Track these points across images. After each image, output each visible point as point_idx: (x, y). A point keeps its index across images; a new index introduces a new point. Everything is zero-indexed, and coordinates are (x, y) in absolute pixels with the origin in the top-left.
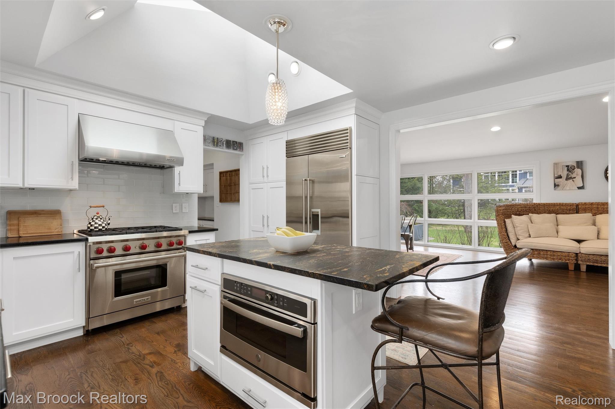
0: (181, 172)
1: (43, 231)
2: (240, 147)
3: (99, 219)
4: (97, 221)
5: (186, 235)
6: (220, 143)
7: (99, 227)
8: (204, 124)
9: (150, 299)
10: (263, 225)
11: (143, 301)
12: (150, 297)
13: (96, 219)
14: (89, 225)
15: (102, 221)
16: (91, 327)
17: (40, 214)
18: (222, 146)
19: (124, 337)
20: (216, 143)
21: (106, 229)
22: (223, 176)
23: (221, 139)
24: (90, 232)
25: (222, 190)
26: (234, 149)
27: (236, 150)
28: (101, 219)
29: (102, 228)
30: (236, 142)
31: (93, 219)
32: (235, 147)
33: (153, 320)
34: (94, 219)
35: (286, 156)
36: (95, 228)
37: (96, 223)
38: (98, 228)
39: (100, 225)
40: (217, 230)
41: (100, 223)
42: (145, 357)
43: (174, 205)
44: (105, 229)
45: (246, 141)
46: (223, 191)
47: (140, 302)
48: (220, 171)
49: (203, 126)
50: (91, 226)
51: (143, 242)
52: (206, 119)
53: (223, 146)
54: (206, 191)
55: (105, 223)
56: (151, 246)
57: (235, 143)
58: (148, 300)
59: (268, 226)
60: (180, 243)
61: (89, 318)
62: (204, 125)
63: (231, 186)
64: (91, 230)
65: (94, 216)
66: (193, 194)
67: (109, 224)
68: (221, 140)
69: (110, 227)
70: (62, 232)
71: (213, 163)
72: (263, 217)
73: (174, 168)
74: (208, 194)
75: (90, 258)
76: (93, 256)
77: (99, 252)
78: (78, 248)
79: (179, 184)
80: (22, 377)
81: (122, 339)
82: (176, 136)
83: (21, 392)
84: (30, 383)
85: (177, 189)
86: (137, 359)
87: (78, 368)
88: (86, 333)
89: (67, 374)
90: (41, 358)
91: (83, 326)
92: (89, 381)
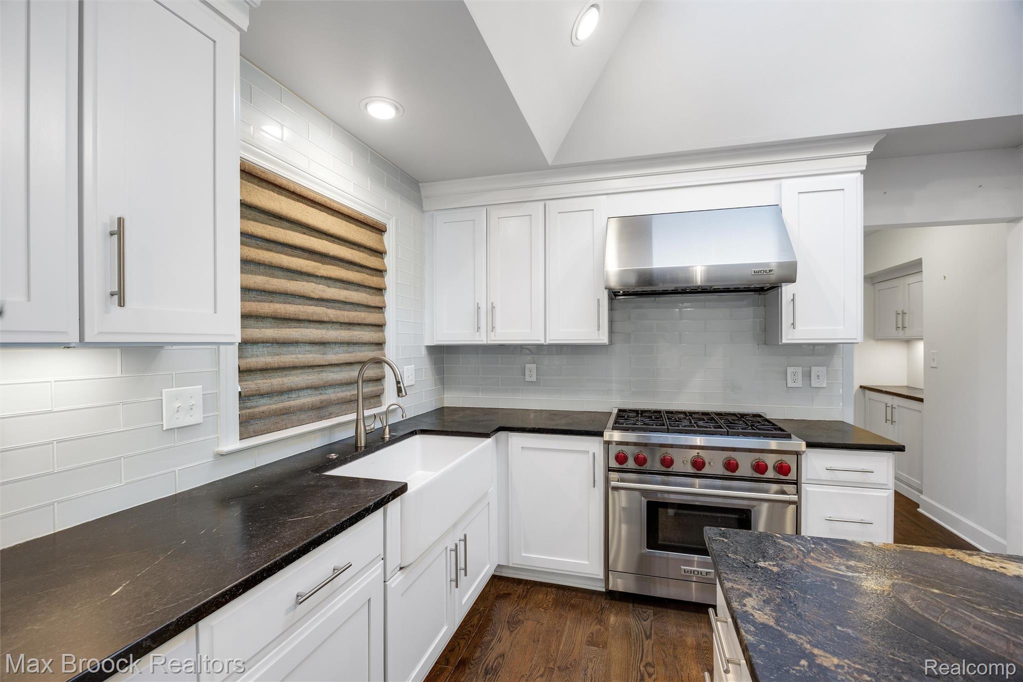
0: (796, 296)
5: (801, 453)
8: (865, 163)
9: (711, 576)
11: (698, 574)
12: (713, 571)
16: (613, 586)
40: (901, 449)
43: (790, 370)
47: (693, 574)
49: (862, 172)
51: (698, 453)
52: (872, 150)
54: (903, 327)
56: (715, 465)
58: (708, 576)
60: (783, 470)
61: (608, 570)
62: (865, 168)
66: (840, 345)
71: (920, 257)
73: (781, 288)
74: (908, 333)
75: (610, 466)
76: (613, 464)
77: (621, 458)
78: (593, 446)
79: (793, 324)
80: (506, 634)
81: (647, 637)
82: (787, 214)
83: (487, 666)
84: (503, 655)
85: (789, 336)
87: (559, 668)
88: (606, 591)
89: (541, 672)
90: (541, 609)
91: (601, 579)
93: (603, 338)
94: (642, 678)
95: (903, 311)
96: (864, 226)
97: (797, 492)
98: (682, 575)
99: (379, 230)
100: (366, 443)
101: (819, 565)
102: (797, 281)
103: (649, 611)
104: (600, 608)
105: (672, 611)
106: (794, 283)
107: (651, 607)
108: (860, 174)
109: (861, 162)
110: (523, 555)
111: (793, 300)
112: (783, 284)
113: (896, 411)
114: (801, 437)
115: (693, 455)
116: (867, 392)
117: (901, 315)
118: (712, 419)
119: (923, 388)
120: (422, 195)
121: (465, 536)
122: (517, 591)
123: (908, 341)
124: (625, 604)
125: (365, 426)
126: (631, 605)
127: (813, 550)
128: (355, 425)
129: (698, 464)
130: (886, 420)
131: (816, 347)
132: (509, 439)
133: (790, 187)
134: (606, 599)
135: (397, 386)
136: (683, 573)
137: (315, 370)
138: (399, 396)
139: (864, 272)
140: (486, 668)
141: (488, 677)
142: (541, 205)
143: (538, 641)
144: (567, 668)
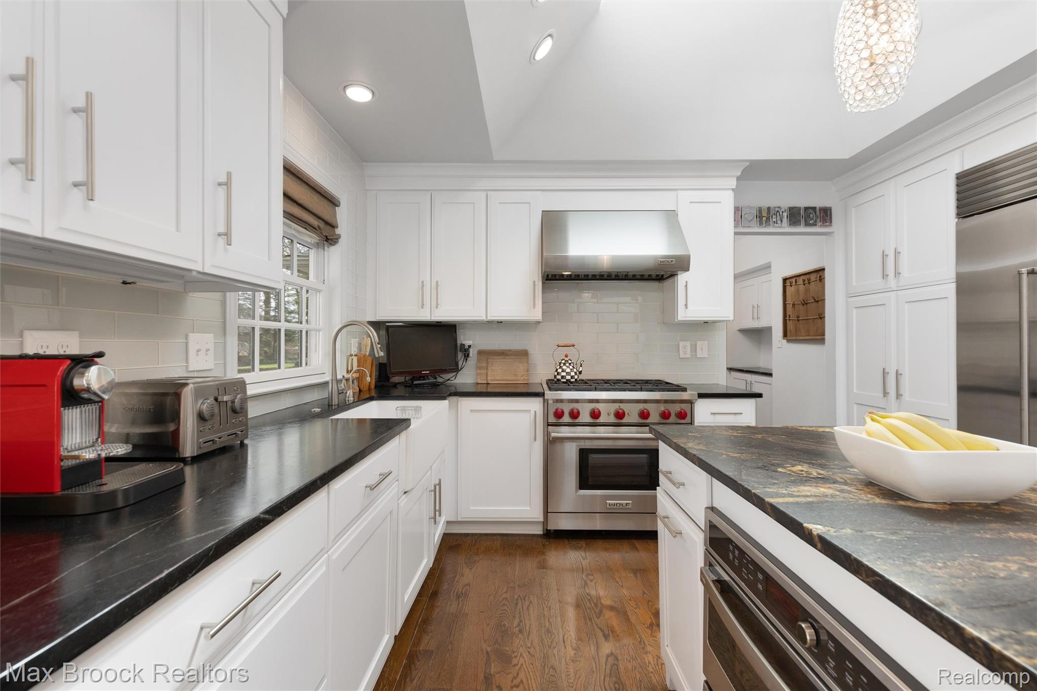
0: (688, 282)
1: (509, 378)
2: (823, 216)
3: (568, 365)
4: (564, 367)
5: (694, 401)
6: (774, 217)
7: (567, 376)
8: (735, 183)
9: (630, 506)
11: (621, 505)
12: (631, 502)
13: (564, 364)
14: (556, 373)
15: (571, 367)
16: (552, 527)
17: (507, 356)
18: (779, 222)
19: (587, 559)
20: (764, 219)
21: (576, 380)
22: (791, 286)
23: (777, 209)
24: (555, 384)
25: (788, 314)
26: (807, 224)
27: (814, 225)
28: (570, 364)
29: (570, 378)
30: (814, 209)
31: (560, 363)
32: (811, 219)
33: (636, 544)
34: (562, 365)
35: (957, 214)
36: (563, 377)
37: (563, 371)
38: (565, 379)
39: (568, 374)
40: (760, 396)
41: (568, 370)
42: (602, 610)
43: (681, 344)
44: (574, 380)
45: (841, 201)
46: (789, 316)
47: (616, 506)
48: (783, 276)
49: (733, 189)
50: (558, 374)
51: (619, 406)
52: (740, 174)
53: (782, 221)
54: (758, 318)
55: (575, 370)
56: (632, 415)
57: (811, 211)
58: (627, 507)
59: (898, 396)
60: (682, 415)
61: (547, 512)
62: (734, 187)
63: (806, 304)
64: (558, 380)
65: (562, 360)
66: (718, 324)
67: (580, 373)
68: (778, 211)
69: (582, 377)
70: (528, 381)
71: (768, 261)
72: (885, 373)
73: (677, 277)
74: (761, 323)
75: (549, 421)
76: (552, 419)
77: (559, 414)
78: (534, 405)
79: (686, 305)
80: (466, 571)
81: (584, 559)
82: (681, 218)
83: (457, 592)
84: (469, 584)
85: (683, 315)
86: (591, 610)
87: (519, 586)
88: (545, 533)
89: (504, 591)
90: (492, 551)
91: (541, 522)
92: (522, 615)
93: (537, 314)
94: (586, 583)
98: (607, 508)
99: (333, 202)
100: (338, 402)
102: (690, 270)
103: (582, 542)
104: (541, 545)
105: (600, 540)
106: (688, 272)
107: (583, 540)
108: (731, 191)
109: (733, 183)
110: (471, 508)
111: (686, 286)
112: (679, 272)
113: (754, 384)
114: (693, 391)
115: (616, 408)
117: (756, 308)
120: (365, 172)
121: (440, 480)
122: (466, 542)
124: (561, 540)
125: (338, 388)
126: (567, 540)
129: (620, 415)
132: (459, 403)
133: (685, 197)
134: (544, 538)
136: (608, 506)
140: (457, 594)
141: (460, 599)
142: (484, 194)
143: (496, 571)
144: (526, 585)
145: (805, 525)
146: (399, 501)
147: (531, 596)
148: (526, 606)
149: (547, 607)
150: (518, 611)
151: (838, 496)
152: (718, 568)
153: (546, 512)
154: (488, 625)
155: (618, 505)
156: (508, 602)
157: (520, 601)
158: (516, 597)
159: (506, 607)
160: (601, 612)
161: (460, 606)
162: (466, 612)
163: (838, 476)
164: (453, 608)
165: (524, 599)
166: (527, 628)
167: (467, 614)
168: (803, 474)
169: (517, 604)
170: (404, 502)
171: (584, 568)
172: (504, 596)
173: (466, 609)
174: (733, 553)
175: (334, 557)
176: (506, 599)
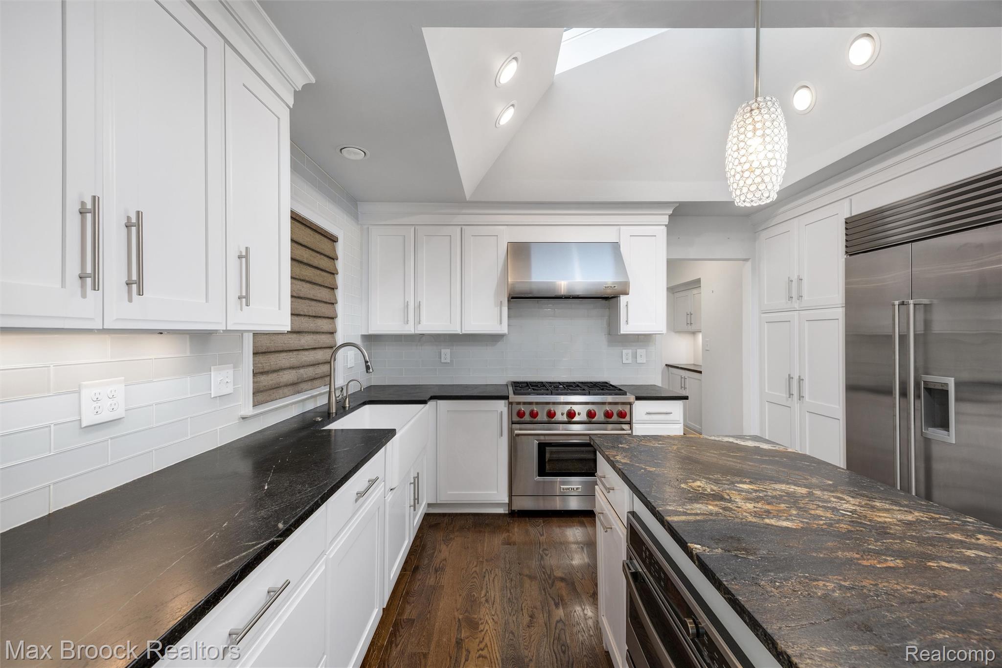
0: (629, 303)
5: (632, 403)
8: (668, 220)
9: (580, 490)
10: (791, 395)
12: (580, 487)
16: (515, 507)
19: (544, 535)
35: (846, 252)
40: (686, 398)
43: (625, 352)
45: (756, 232)
47: (568, 491)
49: (666, 225)
51: (571, 407)
52: (671, 213)
54: (691, 324)
56: (581, 415)
58: (577, 490)
59: (800, 397)
60: (622, 415)
62: (667, 223)
66: (654, 336)
71: (699, 277)
72: (790, 378)
73: (620, 298)
74: (693, 328)
75: (513, 420)
76: (516, 418)
77: (521, 414)
78: (501, 406)
79: (627, 321)
80: (443, 547)
81: (541, 535)
82: (623, 249)
83: (436, 567)
84: (445, 559)
85: (624, 329)
86: (545, 581)
87: (486, 560)
88: (510, 512)
89: (475, 565)
90: (465, 529)
91: (506, 503)
92: (488, 587)
93: (504, 329)
94: (542, 557)
95: (690, 312)
96: (667, 259)
97: (631, 428)
98: (561, 492)
99: (333, 239)
100: (336, 411)
101: (647, 444)
103: (540, 521)
104: (507, 523)
105: (555, 519)
106: (628, 295)
107: (541, 518)
108: (664, 227)
109: (665, 220)
110: (449, 493)
111: (627, 305)
112: (621, 296)
113: (687, 380)
114: (632, 394)
115: (568, 409)
116: (670, 368)
117: (689, 315)
118: (578, 386)
119: (701, 364)
120: (359, 210)
121: (418, 474)
122: (444, 521)
123: (694, 333)
124: (523, 519)
125: (336, 397)
126: (527, 519)
127: (643, 440)
128: (328, 395)
129: (571, 414)
130: (681, 387)
131: (640, 336)
132: (438, 405)
133: (626, 231)
134: (509, 517)
135: (366, 364)
136: (562, 490)
137: (294, 353)
138: (367, 372)
139: (667, 285)
140: (435, 569)
141: (438, 573)
142: (458, 229)
143: (468, 548)
144: (492, 559)
145: (689, 544)
146: (386, 498)
147: (497, 569)
148: (492, 578)
149: (509, 579)
150: (485, 582)
151: (721, 513)
152: (635, 561)
153: (511, 496)
154: (460, 595)
155: (570, 489)
156: (478, 574)
157: (487, 572)
158: (484, 570)
159: (475, 580)
160: (553, 582)
161: (438, 578)
162: (442, 584)
163: (726, 492)
164: (431, 581)
165: (491, 572)
166: (492, 599)
167: (443, 586)
168: (699, 490)
169: (485, 576)
170: (389, 499)
171: (541, 542)
172: (474, 569)
173: (443, 582)
174: (646, 554)
175: (331, 557)
176: (476, 571)
